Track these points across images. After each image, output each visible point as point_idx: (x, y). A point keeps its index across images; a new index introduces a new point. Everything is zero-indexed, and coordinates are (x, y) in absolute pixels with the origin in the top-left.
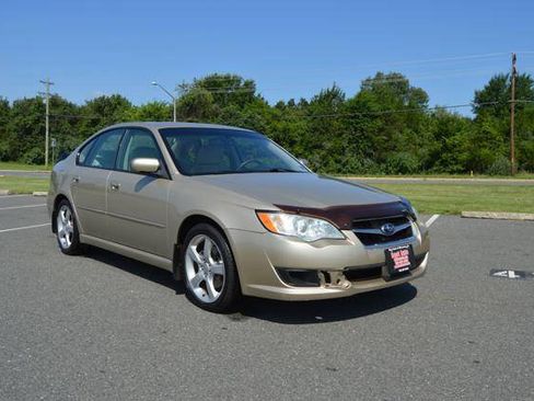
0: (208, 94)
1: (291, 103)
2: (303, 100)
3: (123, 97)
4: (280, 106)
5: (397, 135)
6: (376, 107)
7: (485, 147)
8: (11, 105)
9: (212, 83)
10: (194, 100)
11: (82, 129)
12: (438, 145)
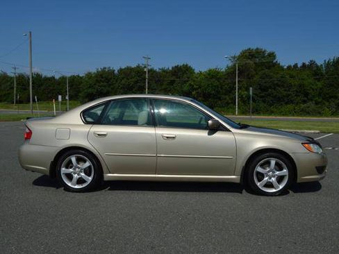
0: (251, 62)
1: (296, 66)
2: (304, 64)
3: (189, 65)
4: (289, 67)
8: (116, 72)
9: (250, 54)
10: (242, 66)
11: (163, 87)
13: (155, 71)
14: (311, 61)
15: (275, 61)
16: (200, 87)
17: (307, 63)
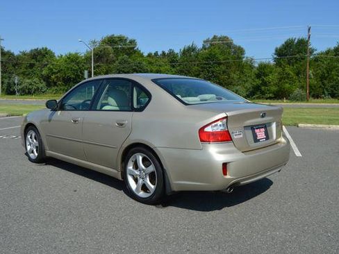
0: (110, 48)
1: (156, 54)
3: (49, 48)
5: (232, 75)
6: (221, 58)
7: (287, 83)
9: (111, 41)
10: (101, 51)
11: (22, 71)
12: (258, 82)
13: (12, 54)
14: (170, 50)
15: (136, 48)
16: (59, 72)
17: (167, 52)
